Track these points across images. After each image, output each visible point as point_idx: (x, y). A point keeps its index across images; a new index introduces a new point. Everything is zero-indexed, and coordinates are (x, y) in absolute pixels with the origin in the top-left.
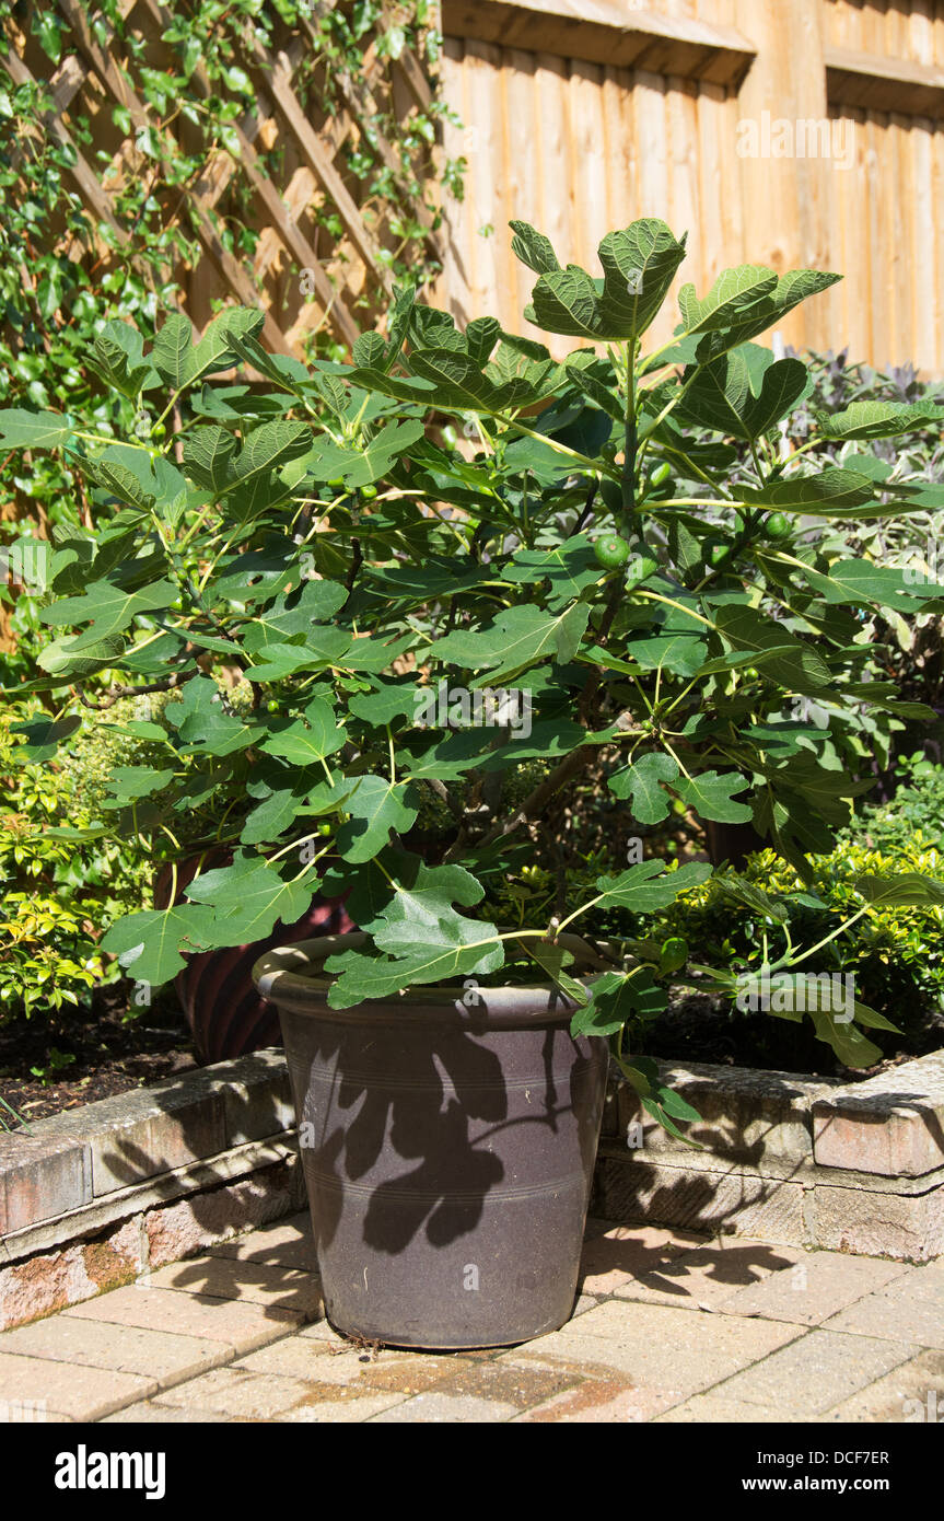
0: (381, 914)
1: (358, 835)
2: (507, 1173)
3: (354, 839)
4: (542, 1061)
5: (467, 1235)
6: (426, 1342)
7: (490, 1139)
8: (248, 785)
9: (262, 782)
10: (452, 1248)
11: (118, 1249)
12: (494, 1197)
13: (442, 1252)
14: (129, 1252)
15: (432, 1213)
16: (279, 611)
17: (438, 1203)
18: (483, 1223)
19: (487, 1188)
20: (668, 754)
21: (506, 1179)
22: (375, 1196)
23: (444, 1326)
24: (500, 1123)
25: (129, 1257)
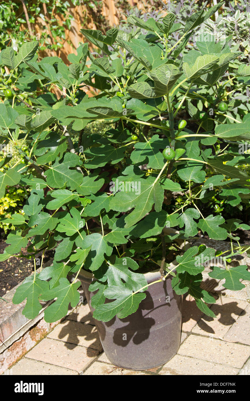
0: (105, 275)
1: (93, 257)
2: (156, 322)
3: (92, 259)
4: (163, 289)
5: (146, 341)
6: (137, 369)
7: (150, 314)
8: (54, 237)
9: (59, 235)
10: (141, 344)
11: (40, 327)
12: (152, 329)
13: (138, 346)
14: (43, 328)
15: (134, 336)
16: (57, 164)
17: (135, 334)
18: (150, 337)
19: (150, 327)
20: (196, 208)
21: (156, 324)
22: (115, 332)
23: (142, 365)
24: (152, 309)
25: (44, 329)
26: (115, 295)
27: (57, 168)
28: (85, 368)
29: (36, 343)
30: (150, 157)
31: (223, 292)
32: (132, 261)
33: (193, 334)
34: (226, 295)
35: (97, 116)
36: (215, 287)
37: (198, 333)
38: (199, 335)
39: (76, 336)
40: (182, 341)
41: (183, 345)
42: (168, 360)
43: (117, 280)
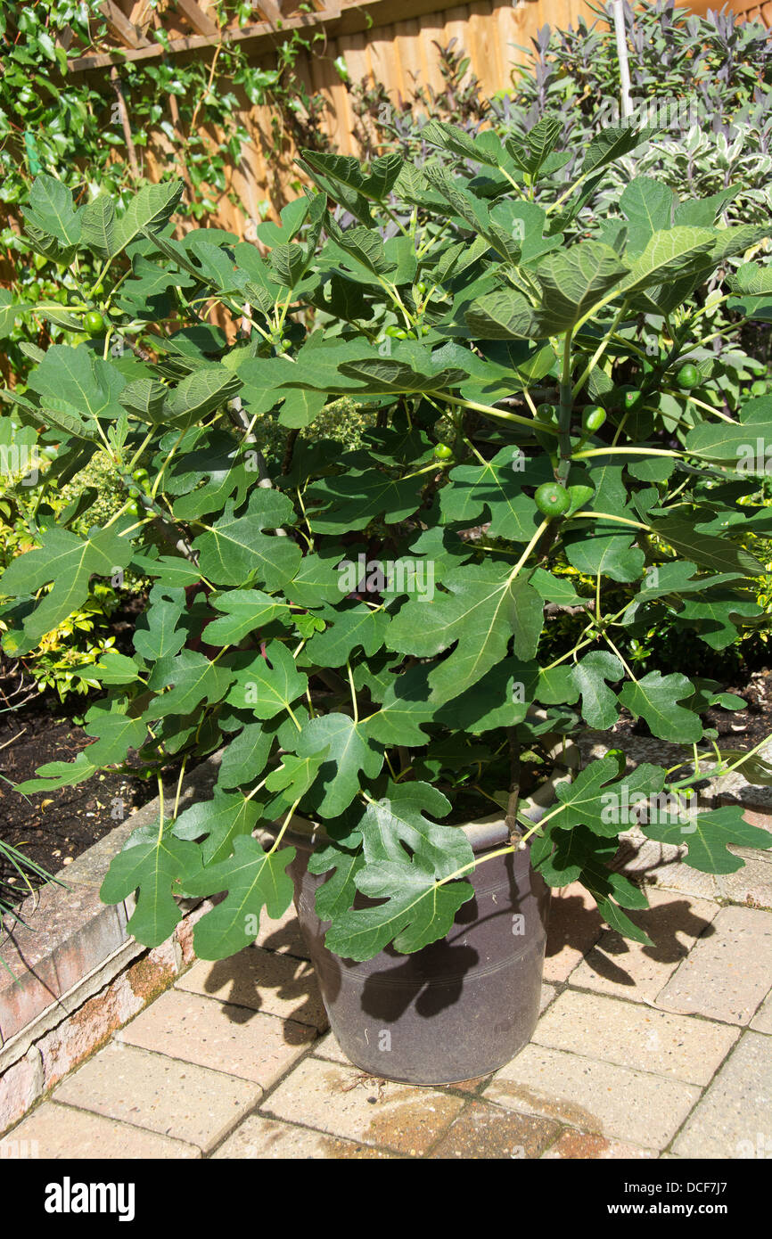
0: (356, 829)
1: (329, 780)
2: (481, 958)
3: (326, 786)
4: (505, 868)
5: (451, 1008)
6: (423, 1082)
7: (465, 936)
8: (220, 722)
9: (232, 717)
10: (439, 1017)
11: (157, 960)
12: (470, 977)
13: (430, 1021)
14: (164, 961)
15: (419, 995)
16: (228, 520)
17: (424, 988)
18: (463, 996)
19: (465, 972)
20: (612, 652)
21: (481, 962)
22: (368, 981)
23: (437, 1071)
24: (472, 923)
25: (166, 964)
26: (387, 888)
27: (230, 530)
28: (279, 1076)
29: (144, 1001)
30: (495, 507)
31: (649, 874)
32: (434, 792)
33: (572, 988)
34: (658, 883)
35: (363, 384)
36: (628, 861)
37: (585, 985)
38: (587, 991)
39: (254, 986)
40: (542, 1006)
41: (547, 1018)
42: (508, 1060)
43: (389, 844)
